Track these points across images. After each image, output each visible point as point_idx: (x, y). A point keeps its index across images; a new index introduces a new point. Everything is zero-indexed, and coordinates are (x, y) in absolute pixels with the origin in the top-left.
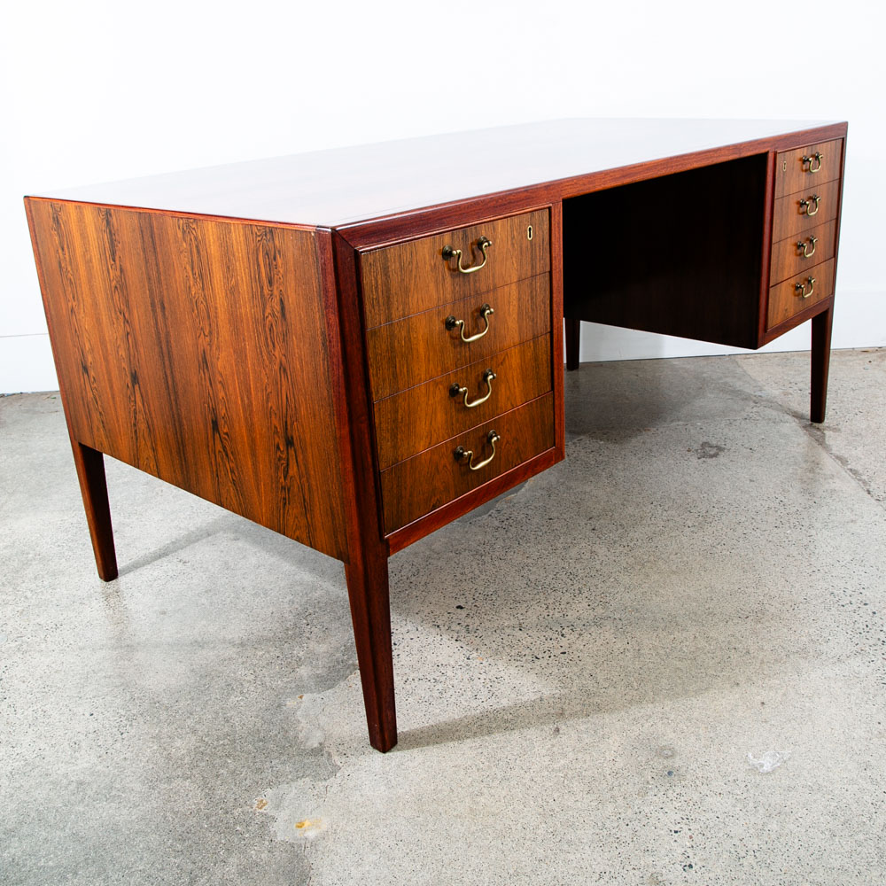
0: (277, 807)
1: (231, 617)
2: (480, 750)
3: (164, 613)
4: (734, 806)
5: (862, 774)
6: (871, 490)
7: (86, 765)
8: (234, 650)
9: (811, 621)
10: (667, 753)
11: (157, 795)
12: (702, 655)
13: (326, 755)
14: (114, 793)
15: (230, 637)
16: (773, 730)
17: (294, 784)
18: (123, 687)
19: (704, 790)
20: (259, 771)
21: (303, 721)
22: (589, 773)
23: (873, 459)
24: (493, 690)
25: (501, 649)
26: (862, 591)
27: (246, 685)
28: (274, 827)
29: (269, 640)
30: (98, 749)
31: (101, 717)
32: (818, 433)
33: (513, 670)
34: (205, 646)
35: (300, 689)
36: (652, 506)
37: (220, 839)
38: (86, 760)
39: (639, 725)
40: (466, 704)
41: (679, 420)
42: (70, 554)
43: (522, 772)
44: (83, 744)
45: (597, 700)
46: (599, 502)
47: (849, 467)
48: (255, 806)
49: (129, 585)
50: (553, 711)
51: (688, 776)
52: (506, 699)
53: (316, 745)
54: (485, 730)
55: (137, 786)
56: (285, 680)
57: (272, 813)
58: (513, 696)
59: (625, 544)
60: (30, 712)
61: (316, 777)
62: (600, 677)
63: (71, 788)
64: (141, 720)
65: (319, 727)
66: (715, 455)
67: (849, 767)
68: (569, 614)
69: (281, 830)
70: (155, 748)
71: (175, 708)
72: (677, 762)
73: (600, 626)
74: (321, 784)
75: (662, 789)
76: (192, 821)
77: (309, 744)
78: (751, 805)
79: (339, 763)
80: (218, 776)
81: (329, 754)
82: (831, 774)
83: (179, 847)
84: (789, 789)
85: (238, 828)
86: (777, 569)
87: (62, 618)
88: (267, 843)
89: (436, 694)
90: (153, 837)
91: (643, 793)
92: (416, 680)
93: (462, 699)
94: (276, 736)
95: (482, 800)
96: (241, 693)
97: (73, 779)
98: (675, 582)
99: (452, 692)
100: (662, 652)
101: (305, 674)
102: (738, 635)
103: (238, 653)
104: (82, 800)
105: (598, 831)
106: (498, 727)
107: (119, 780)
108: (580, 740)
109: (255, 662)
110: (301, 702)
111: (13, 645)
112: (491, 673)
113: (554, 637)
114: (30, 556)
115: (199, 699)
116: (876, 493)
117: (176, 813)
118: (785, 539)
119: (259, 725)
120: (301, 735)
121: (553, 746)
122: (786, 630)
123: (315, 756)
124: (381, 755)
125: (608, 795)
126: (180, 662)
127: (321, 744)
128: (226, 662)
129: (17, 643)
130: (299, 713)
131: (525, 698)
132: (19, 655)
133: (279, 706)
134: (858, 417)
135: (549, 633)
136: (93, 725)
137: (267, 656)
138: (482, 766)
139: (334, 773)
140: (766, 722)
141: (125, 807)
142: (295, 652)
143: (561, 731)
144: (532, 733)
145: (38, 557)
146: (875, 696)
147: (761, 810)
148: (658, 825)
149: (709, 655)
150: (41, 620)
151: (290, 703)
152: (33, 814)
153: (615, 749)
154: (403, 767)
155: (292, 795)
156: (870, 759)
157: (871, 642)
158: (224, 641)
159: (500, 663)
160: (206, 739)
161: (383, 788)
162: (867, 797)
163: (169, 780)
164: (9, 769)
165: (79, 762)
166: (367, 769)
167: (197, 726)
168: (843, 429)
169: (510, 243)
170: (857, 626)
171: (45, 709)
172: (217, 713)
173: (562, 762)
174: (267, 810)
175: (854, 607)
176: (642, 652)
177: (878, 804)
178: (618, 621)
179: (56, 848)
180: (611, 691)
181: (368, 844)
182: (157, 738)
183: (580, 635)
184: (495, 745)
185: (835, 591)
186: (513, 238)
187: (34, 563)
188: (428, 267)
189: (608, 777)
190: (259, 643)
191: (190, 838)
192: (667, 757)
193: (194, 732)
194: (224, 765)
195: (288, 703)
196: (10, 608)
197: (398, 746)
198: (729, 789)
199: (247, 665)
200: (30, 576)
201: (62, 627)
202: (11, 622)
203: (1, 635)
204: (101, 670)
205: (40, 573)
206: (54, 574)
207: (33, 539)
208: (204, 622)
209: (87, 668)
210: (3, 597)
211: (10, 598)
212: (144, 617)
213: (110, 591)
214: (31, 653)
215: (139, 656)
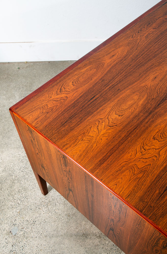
3: (69, 216)
8: (98, 240)
34: (88, 237)
49: (53, 197)
87: (34, 217)
103: (99, 242)
111: (22, 233)
114: (13, 177)
126: (81, 246)
128: (97, 247)
129: (23, 232)
137: (110, 244)
145: (16, 178)
150: (27, 218)
187: (16, 182)
196: (15, 210)
199: (104, 249)
200: (17, 190)
201: (36, 223)
202: (17, 219)
203: (16, 228)
204: (56, 250)
205: (20, 188)
206: (25, 189)
207: (11, 166)
208: (84, 222)
209: (50, 248)
210: (11, 203)
211: (13, 204)
212: (63, 218)
213: (47, 201)
214: (29, 238)
215: (66, 241)
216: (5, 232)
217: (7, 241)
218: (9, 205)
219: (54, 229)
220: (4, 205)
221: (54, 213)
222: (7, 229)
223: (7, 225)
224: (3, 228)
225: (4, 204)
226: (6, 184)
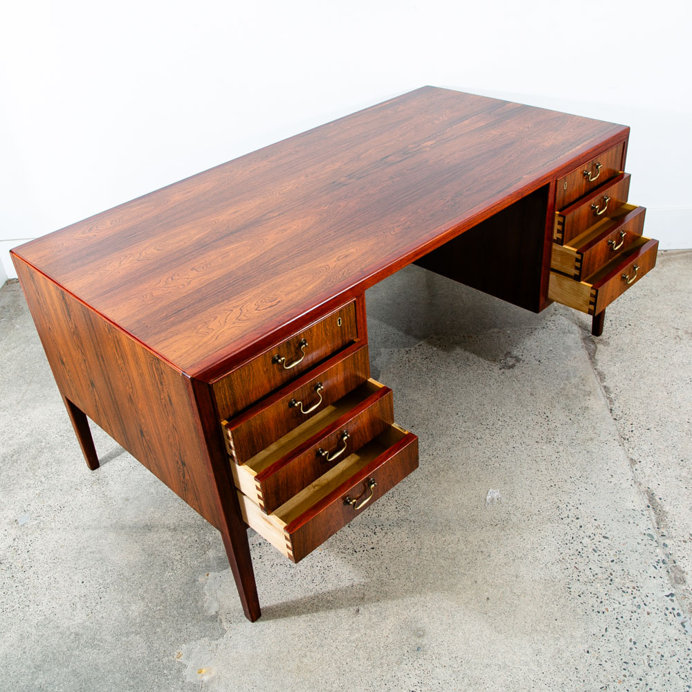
0: (188, 658)
1: (169, 505)
2: (309, 623)
3: (127, 500)
4: (451, 676)
5: (534, 658)
6: (613, 409)
7: (80, 621)
8: (170, 533)
9: (537, 531)
10: (420, 634)
11: (120, 645)
12: (459, 557)
13: (219, 621)
14: (96, 642)
15: (168, 522)
16: (489, 620)
17: (198, 642)
18: (100, 562)
19: (436, 662)
20: (180, 631)
21: (208, 594)
22: (371, 645)
23: (624, 376)
24: (325, 576)
25: (334, 543)
26: (579, 506)
27: (176, 563)
28: (185, 672)
29: (191, 526)
30: (87, 609)
31: (88, 584)
32: (593, 346)
33: (339, 561)
34: (152, 529)
35: (208, 568)
36: (457, 417)
37: (155, 679)
38: (80, 617)
39: (408, 610)
40: (306, 586)
41: (495, 328)
42: (69, 443)
43: (332, 641)
44: (78, 605)
45: (386, 588)
46: (420, 411)
47: (605, 384)
48: (175, 656)
49: (106, 474)
50: (358, 596)
51: (429, 652)
52: (331, 584)
53: (214, 613)
54: (315, 609)
55: (109, 638)
56: (200, 560)
57: (185, 662)
58: (336, 582)
59: (431, 453)
60: (46, 579)
61: (212, 638)
62: (392, 570)
63: (71, 637)
64: (112, 588)
65: (217, 600)
66: (512, 367)
67: (527, 653)
68: (382, 515)
69: (189, 675)
70: (120, 610)
71: (132, 579)
72: (425, 641)
73: (399, 526)
74: (214, 643)
75: (412, 660)
76: (140, 665)
77: (209, 612)
78: (461, 676)
79: (226, 628)
80: (155, 633)
81: (221, 620)
82: (514, 657)
83: (132, 683)
84: (488, 666)
85: (165, 672)
86: (528, 483)
87: (64, 501)
88: (181, 683)
89: (289, 577)
90: (117, 675)
91: (399, 663)
92: (279, 565)
93: (304, 582)
94: (191, 604)
95: (305, 660)
96: (172, 569)
97: (72, 631)
98: (457, 490)
99: (298, 576)
100: (435, 551)
101: (212, 556)
102: (487, 541)
103: (172, 537)
104: (78, 647)
105: (368, 688)
106: (323, 606)
107: (98, 633)
108: (370, 619)
109: (182, 544)
110: (208, 579)
111: (35, 523)
112: (325, 563)
113: (369, 535)
114: (43, 444)
115: (146, 573)
116: (618, 412)
117: (130, 659)
118: (540, 455)
119: (181, 595)
120: (205, 605)
121: (353, 622)
122: (518, 538)
123: (213, 621)
124: (251, 623)
125: (379, 663)
126: (137, 542)
127: (216, 612)
128: (164, 544)
129: (37, 521)
130: (205, 587)
131: (342, 584)
132: (38, 531)
133: (194, 581)
134: (626, 329)
135: (367, 531)
136: (84, 591)
137: (190, 540)
138: (309, 635)
139: (222, 635)
140: (486, 614)
141: (102, 653)
142: (207, 537)
143: (360, 612)
144: (342, 612)
145: (48, 445)
146: (560, 597)
147: (466, 680)
148: (404, 686)
149: (464, 556)
150: (51, 502)
151: (201, 579)
152: (51, 655)
153: (389, 628)
154: (263, 633)
155: (197, 650)
156: (542, 647)
157: (571, 552)
158: (164, 526)
159: (332, 554)
160: (150, 605)
161: (250, 647)
162: (531, 676)
163: (128, 634)
164: (36, 621)
165: (76, 618)
166: (242, 633)
167: (145, 595)
168: (612, 343)
169: (324, 334)
170: (566, 537)
171: (55, 576)
172: (157, 585)
173: (357, 635)
174: (181, 660)
175: (569, 520)
176: (422, 550)
177: (537, 681)
178: (412, 523)
179: (64, 680)
180: (397, 582)
181: (237, 687)
182: (121, 602)
183: (386, 533)
184: (319, 620)
185: (561, 505)
186: (326, 330)
187: (45, 451)
188: (262, 373)
189: (382, 648)
190: (185, 528)
191: (138, 677)
192: (420, 636)
193: (143, 599)
194: (159, 625)
195: (200, 579)
196: (32, 490)
197: (262, 617)
198: (451, 664)
199: (177, 547)
200: (44, 463)
201: (64, 510)
202: (33, 503)
203: (27, 514)
204: (88, 547)
205: (50, 460)
206: (59, 462)
207: (44, 428)
208: (152, 509)
209: (79, 545)
210: (27, 481)
211: (31, 482)
212: (115, 503)
213: (94, 479)
214: (46, 530)
215: (112, 536)
216: (7, 520)
217: (6, 533)
218: (24, 484)
219: (95, 518)
220: (14, 484)
221: (101, 495)
222: (11, 517)
223: (13, 512)
224: (5, 515)
225: (15, 482)
226: (27, 454)
